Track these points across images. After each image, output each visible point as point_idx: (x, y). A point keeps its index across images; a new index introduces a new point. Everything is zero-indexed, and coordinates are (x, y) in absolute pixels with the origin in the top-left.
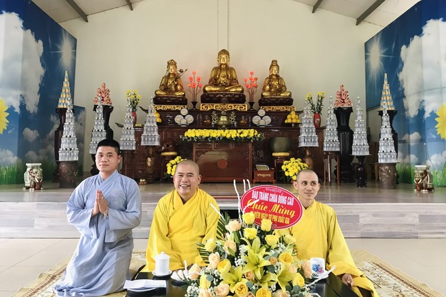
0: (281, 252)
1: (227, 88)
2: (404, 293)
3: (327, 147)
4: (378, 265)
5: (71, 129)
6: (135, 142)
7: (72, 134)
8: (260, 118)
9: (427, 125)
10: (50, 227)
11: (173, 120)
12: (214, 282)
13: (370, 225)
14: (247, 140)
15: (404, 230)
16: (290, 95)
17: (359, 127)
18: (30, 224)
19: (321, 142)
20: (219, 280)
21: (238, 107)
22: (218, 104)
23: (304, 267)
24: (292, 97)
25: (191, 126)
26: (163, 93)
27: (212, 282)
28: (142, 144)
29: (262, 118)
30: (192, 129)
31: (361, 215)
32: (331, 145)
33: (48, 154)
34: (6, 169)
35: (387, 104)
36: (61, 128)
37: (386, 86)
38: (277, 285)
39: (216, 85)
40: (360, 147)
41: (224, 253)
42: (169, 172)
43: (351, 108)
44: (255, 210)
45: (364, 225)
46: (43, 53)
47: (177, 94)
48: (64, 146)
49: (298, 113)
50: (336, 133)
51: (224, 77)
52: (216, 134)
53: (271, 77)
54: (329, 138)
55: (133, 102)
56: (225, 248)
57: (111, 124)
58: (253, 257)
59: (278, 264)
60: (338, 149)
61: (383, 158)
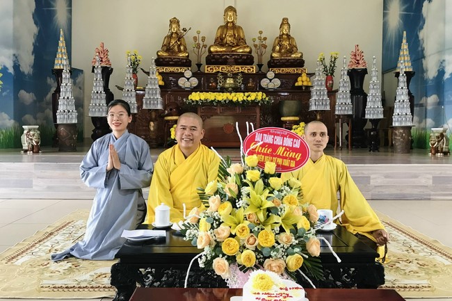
0: (285, 195)
1: (233, 49)
2: (414, 248)
3: (338, 110)
4: (387, 223)
5: (68, 90)
6: (136, 105)
7: (69, 94)
8: (269, 81)
9: (447, 87)
10: (49, 188)
11: (176, 83)
12: (214, 225)
13: (381, 186)
14: (254, 103)
15: (416, 191)
16: (301, 56)
17: (374, 88)
18: (28, 185)
19: (333, 105)
20: (219, 222)
21: (246, 69)
22: (224, 66)
23: (309, 211)
24: (303, 59)
25: (196, 89)
26: (165, 54)
27: (212, 224)
28: (144, 107)
29: (271, 80)
30: (196, 92)
31: (372, 176)
32: (343, 108)
33: (46, 118)
34: (2, 133)
35: (404, 65)
36: (58, 91)
37: (405, 46)
38: (281, 227)
39: (222, 45)
40: (374, 110)
41: (225, 196)
42: (172, 137)
43: (366, 69)
44: (258, 153)
45: (376, 187)
46: (35, 9)
47: (181, 55)
48: (61, 108)
49: (309, 75)
50: (349, 95)
51: (230, 37)
52: (221, 97)
53: (281, 36)
54: (342, 101)
55: (134, 63)
56: (226, 190)
57: (111, 87)
58: (255, 199)
59: (281, 206)
60: (350, 113)
61: (398, 121)
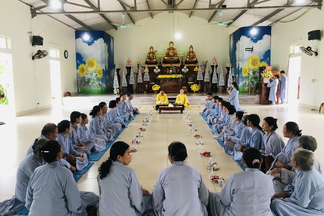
1: (172, 58)
3: (205, 80)
6: (142, 80)
9: (240, 72)
11: (153, 71)
16: (197, 59)
21: (177, 65)
22: (169, 64)
26: (148, 60)
29: (185, 69)
30: (160, 74)
39: (168, 57)
40: (214, 80)
42: (153, 89)
43: (217, 65)
47: (154, 60)
49: (198, 67)
51: (171, 53)
52: (168, 76)
53: (190, 52)
54: (206, 77)
60: (209, 81)
61: (220, 84)
